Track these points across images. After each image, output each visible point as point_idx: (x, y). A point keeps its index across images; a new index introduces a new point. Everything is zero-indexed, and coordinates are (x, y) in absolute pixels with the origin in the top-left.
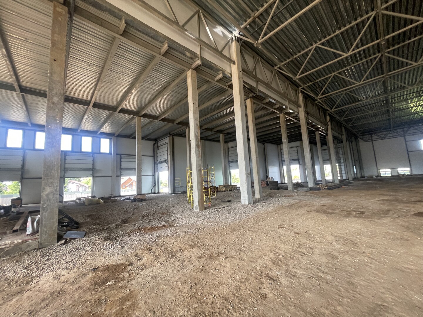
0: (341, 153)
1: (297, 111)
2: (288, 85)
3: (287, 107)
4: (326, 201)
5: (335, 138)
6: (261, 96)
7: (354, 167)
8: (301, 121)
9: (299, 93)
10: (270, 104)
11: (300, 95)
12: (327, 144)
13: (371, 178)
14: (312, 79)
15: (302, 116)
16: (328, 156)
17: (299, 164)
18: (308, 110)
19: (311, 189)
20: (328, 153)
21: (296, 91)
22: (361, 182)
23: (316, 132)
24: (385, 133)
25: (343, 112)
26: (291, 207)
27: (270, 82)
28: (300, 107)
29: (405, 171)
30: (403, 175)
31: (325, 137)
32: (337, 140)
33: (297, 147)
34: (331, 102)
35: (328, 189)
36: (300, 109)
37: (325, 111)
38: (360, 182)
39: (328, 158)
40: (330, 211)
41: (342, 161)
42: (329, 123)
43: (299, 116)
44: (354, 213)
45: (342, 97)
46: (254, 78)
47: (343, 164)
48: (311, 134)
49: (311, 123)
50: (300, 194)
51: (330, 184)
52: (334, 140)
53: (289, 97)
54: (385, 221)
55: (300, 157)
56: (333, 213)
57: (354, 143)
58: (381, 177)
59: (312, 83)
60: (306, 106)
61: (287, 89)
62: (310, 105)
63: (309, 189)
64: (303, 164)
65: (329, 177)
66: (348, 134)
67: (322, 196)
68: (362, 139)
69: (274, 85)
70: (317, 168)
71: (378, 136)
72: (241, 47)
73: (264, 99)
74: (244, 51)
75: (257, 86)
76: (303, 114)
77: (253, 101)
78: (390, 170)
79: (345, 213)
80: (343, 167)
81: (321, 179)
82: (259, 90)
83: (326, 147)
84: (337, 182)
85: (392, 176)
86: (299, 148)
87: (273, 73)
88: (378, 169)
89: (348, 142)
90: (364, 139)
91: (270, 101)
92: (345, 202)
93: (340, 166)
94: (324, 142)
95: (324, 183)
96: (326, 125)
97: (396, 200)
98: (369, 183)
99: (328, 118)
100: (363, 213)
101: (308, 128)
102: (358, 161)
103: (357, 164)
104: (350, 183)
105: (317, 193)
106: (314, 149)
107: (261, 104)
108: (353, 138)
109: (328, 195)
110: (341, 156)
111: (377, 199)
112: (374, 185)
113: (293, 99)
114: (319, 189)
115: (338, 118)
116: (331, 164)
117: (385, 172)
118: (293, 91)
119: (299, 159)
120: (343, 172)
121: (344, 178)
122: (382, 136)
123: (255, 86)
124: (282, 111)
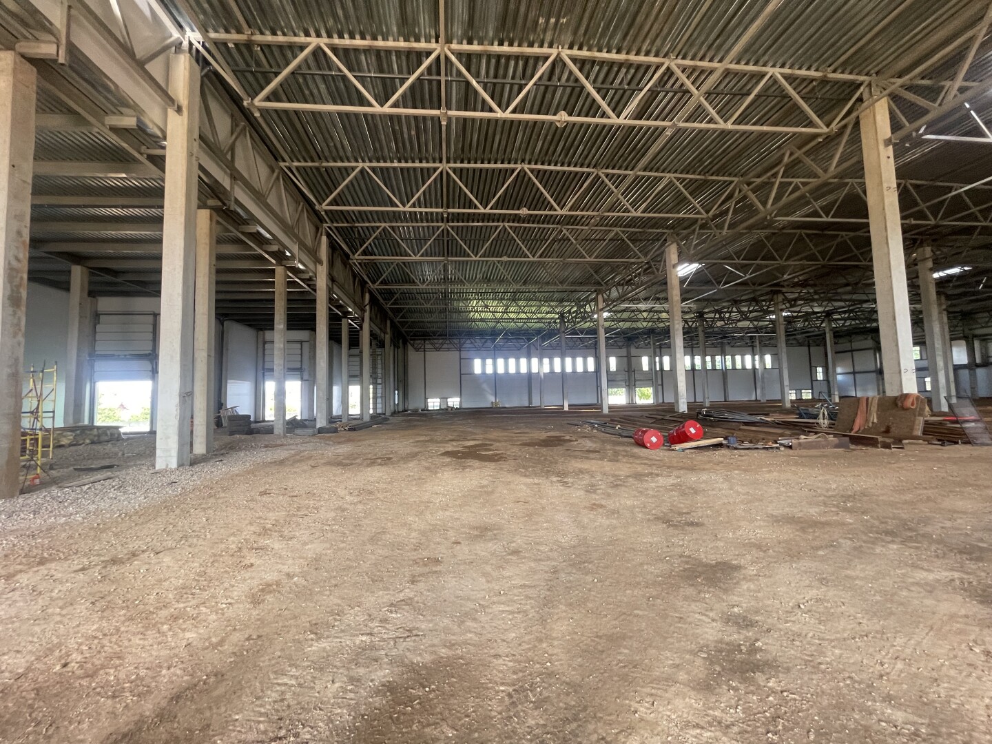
0: (379, 366)
1: (313, 269)
2: (302, 210)
3: (293, 257)
4: (345, 449)
5: (372, 335)
6: (238, 214)
7: (396, 392)
8: (318, 291)
9: (321, 235)
10: (257, 237)
11: (324, 238)
12: (358, 346)
13: (415, 413)
14: (349, 219)
15: (322, 282)
16: (358, 368)
17: (302, 379)
18: (335, 274)
19: (321, 431)
20: (358, 363)
21: (317, 229)
22: (401, 418)
23: (343, 320)
24: (441, 341)
25: (391, 293)
26: (281, 463)
27: (265, 190)
28: (321, 262)
29: (454, 402)
30: (452, 408)
31: (358, 331)
32: (377, 341)
33: (301, 342)
34: (374, 270)
35: (350, 430)
36: (319, 267)
37: (363, 284)
38: (399, 418)
39: (358, 373)
40: (348, 462)
41: (379, 381)
42: (368, 308)
43: (315, 281)
44: (380, 461)
45: (392, 267)
46: (227, 167)
47: (379, 386)
48: (334, 320)
49: (337, 301)
50: (298, 440)
51: (355, 423)
52: (371, 341)
53: (301, 235)
54: (411, 465)
55: (306, 366)
56: (352, 464)
57: (401, 350)
58: (428, 410)
59: (349, 225)
60: (331, 264)
61: (298, 219)
62: (338, 263)
63: (316, 431)
64: (309, 380)
65: (355, 410)
66: (394, 334)
67: (339, 443)
68: (413, 345)
69: (272, 200)
70: (336, 390)
71: (432, 344)
72: (205, 79)
73: (245, 222)
74: (210, 90)
75: (232, 188)
76: (325, 279)
77: (216, 217)
78: (438, 400)
79: (369, 462)
80: (379, 391)
81: (340, 413)
82: (236, 199)
83: (355, 351)
84: (367, 418)
85: (441, 409)
86: (306, 346)
87: (275, 174)
88: (426, 399)
89: (392, 347)
90: (416, 346)
91: (258, 233)
92: (372, 448)
93: (375, 389)
94: (354, 342)
95: (344, 420)
96: (363, 310)
97: (431, 441)
98: (410, 420)
99: (367, 296)
100: (390, 459)
101: (330, 309)
102: (403, 383)
103: (401, 389)
104: (386, 419)
105: (331, 437)
106: (335, 352)
107: (235, 231)
108: (401, 341)
109: (349, 440)
110: (379, 371)
111: (411, 441)
112: (415, 423)
113: (309, 241)
114: (335, 431)
115: (382, 301)
116: (361, 384)
117: (434, 404)
118: (311, 225)
119: (302, 368)
120: (379, 400)
121: (379, 411)
122: (437, 346)
123: (228, 188)
124: (282, 260)
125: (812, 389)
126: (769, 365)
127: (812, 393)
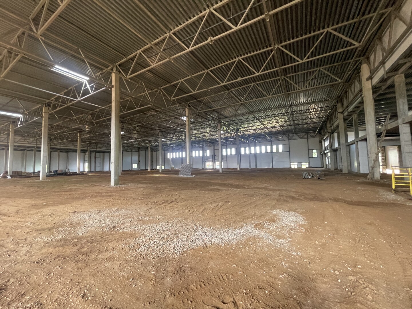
125: (309, 162)
126: (281, 150)
127: (309, 164)
